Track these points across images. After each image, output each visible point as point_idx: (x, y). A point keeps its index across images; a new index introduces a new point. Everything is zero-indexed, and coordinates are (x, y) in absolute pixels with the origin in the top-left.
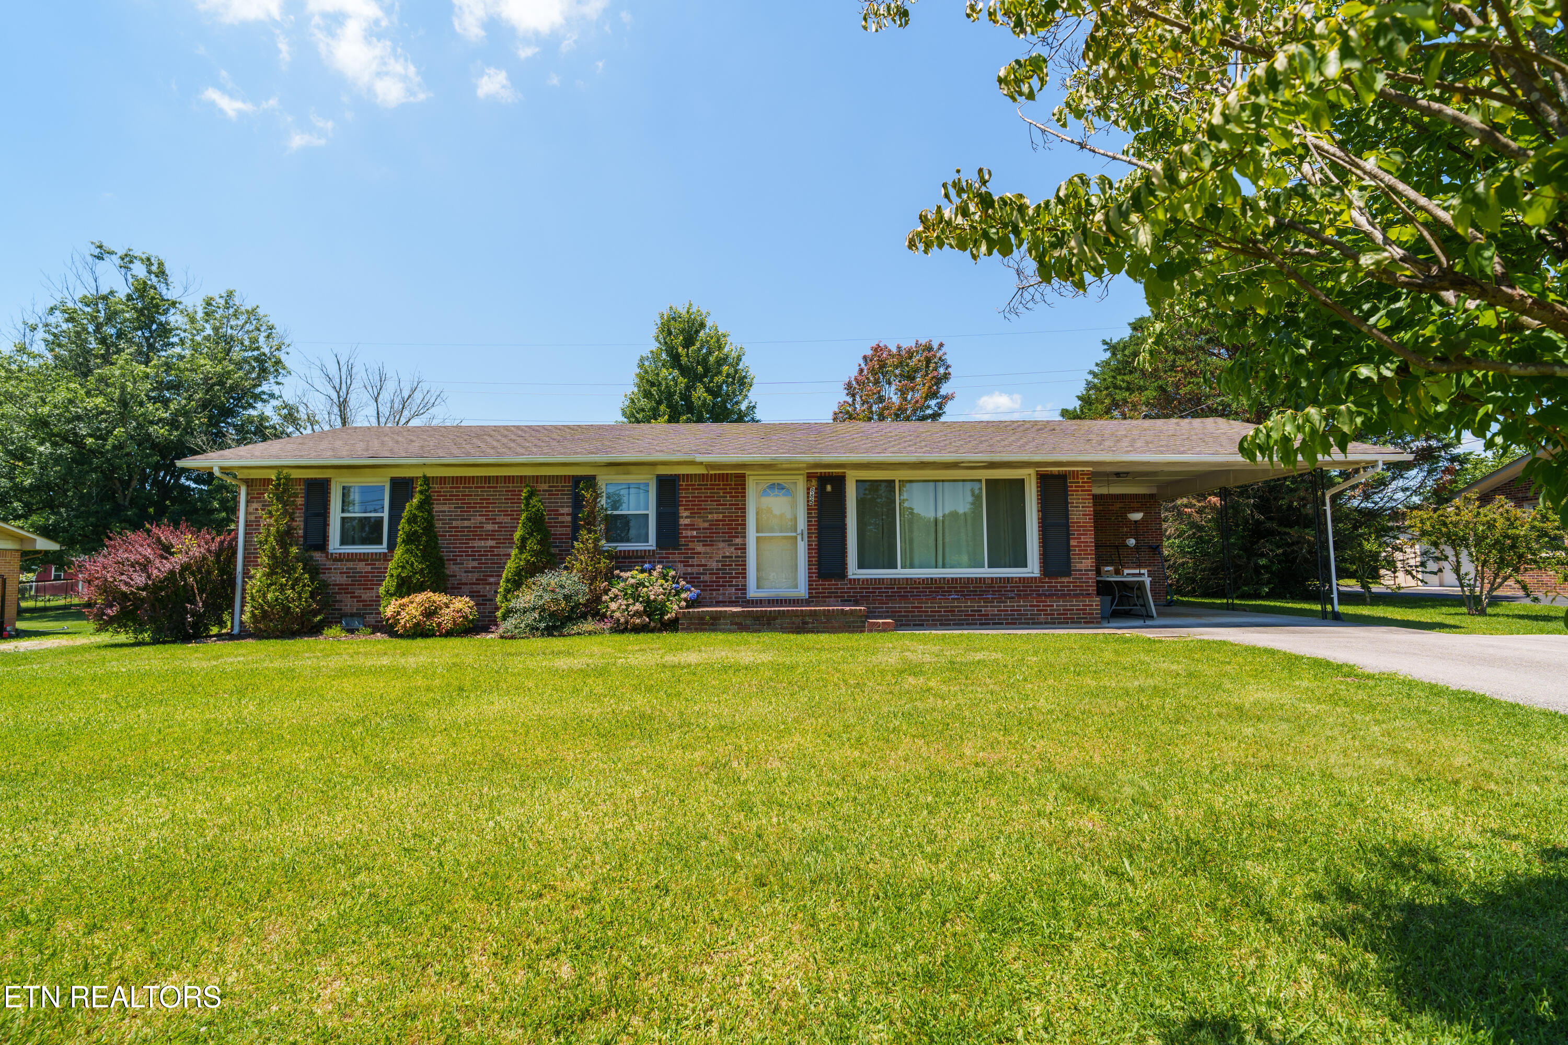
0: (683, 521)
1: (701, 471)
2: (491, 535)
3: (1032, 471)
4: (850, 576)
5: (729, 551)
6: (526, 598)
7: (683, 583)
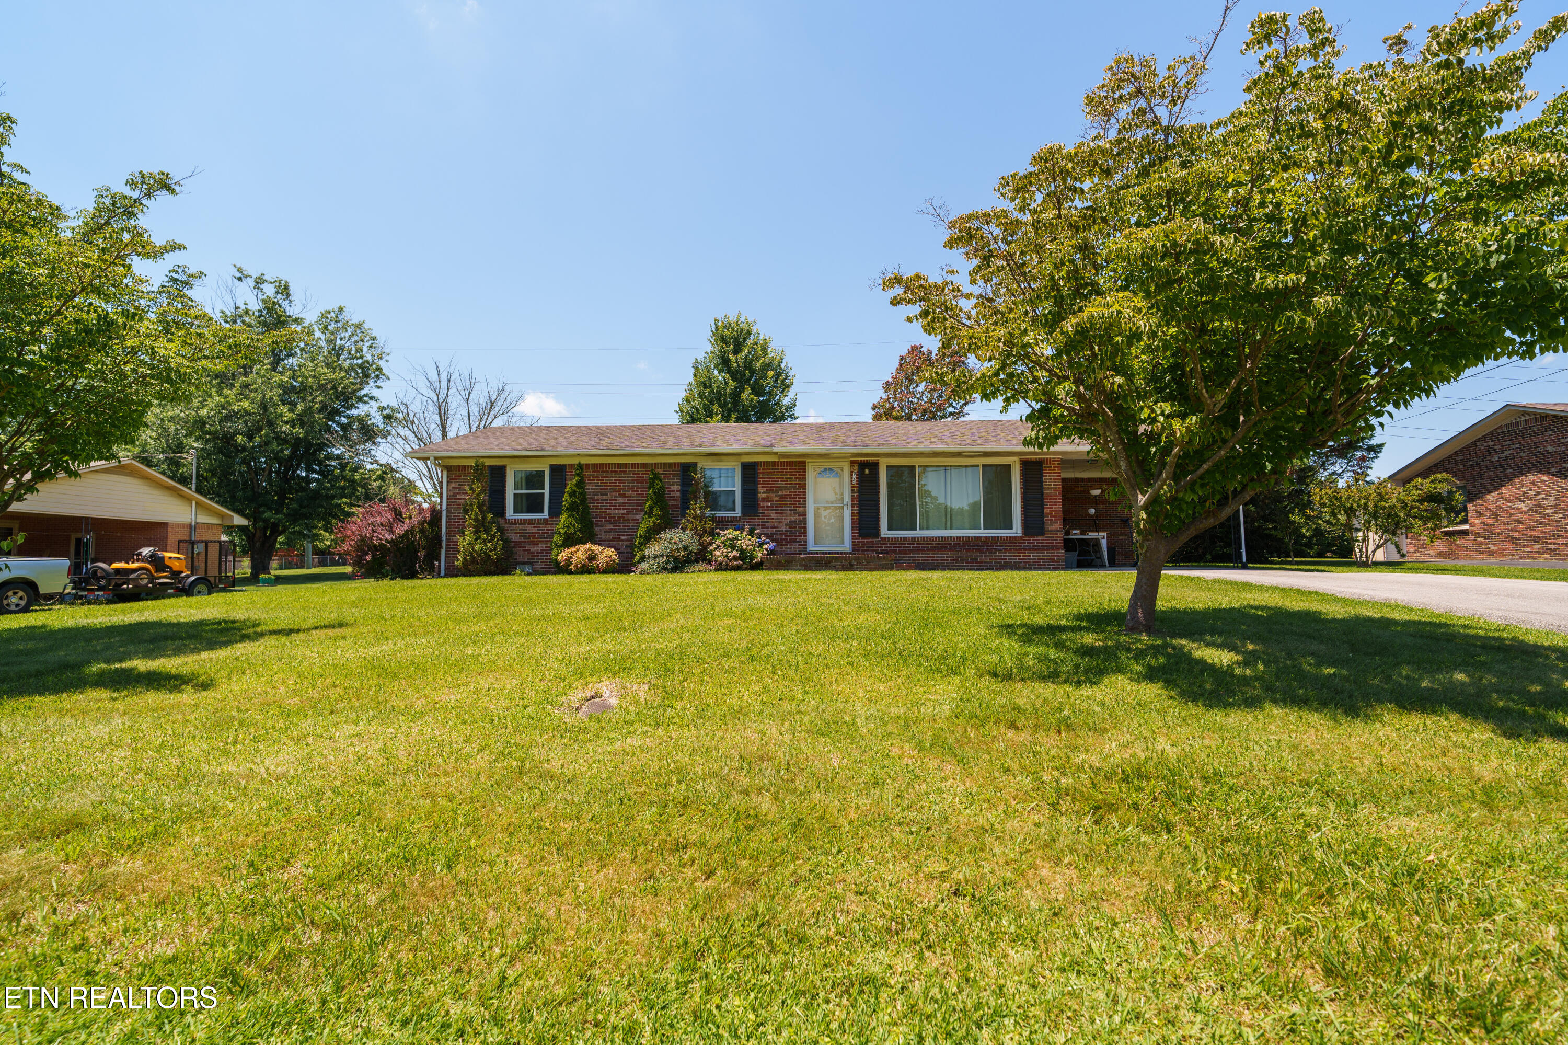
0: (761, 496)
1: (775, 459)
2: (622, 506)
3: (1016, 459)
4: (882, 535)
5: (794, 517)
6: (654, 549)
7: (763, 538)
